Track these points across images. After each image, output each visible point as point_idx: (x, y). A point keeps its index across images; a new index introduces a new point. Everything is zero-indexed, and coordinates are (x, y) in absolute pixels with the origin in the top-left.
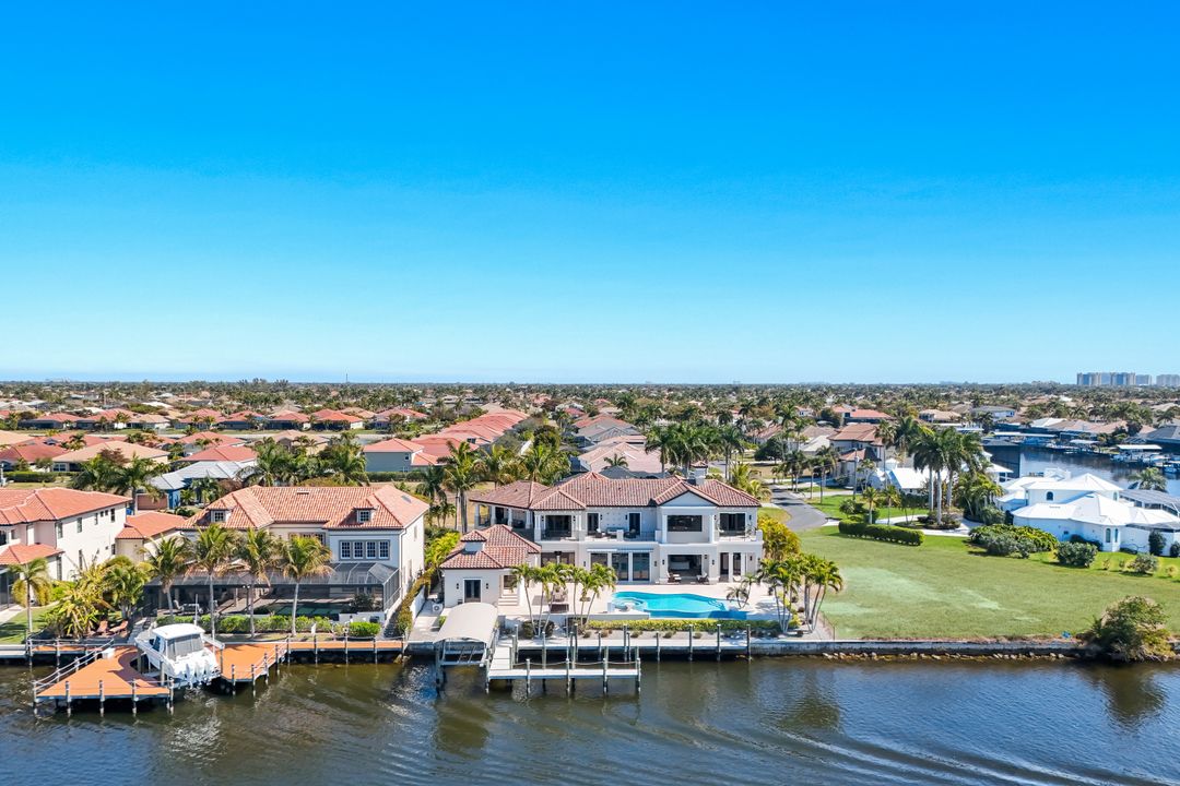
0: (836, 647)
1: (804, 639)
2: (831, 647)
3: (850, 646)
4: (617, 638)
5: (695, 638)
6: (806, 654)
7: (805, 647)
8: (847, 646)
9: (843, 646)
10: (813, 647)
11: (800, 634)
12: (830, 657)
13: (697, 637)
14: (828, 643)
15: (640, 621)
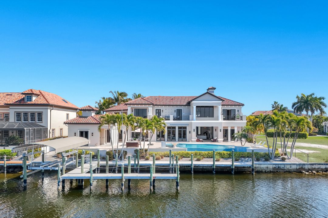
0: (310, 167)
1: (287, 162)
2: (306, 167)
3: (319, 166)
4: (166, 160)
5: (216, 161)
6: (289, 172)
7: (288, 167)
8: (317, 167)
9: (313, 167)
10: (294, 167)
11: (283, 159)
12: (307, 173)
13: (218, 161)
14: (304, 164)
15: (181, 152)
